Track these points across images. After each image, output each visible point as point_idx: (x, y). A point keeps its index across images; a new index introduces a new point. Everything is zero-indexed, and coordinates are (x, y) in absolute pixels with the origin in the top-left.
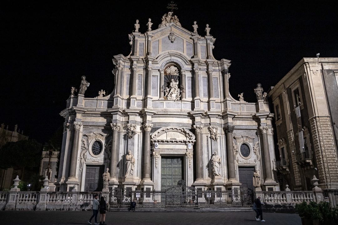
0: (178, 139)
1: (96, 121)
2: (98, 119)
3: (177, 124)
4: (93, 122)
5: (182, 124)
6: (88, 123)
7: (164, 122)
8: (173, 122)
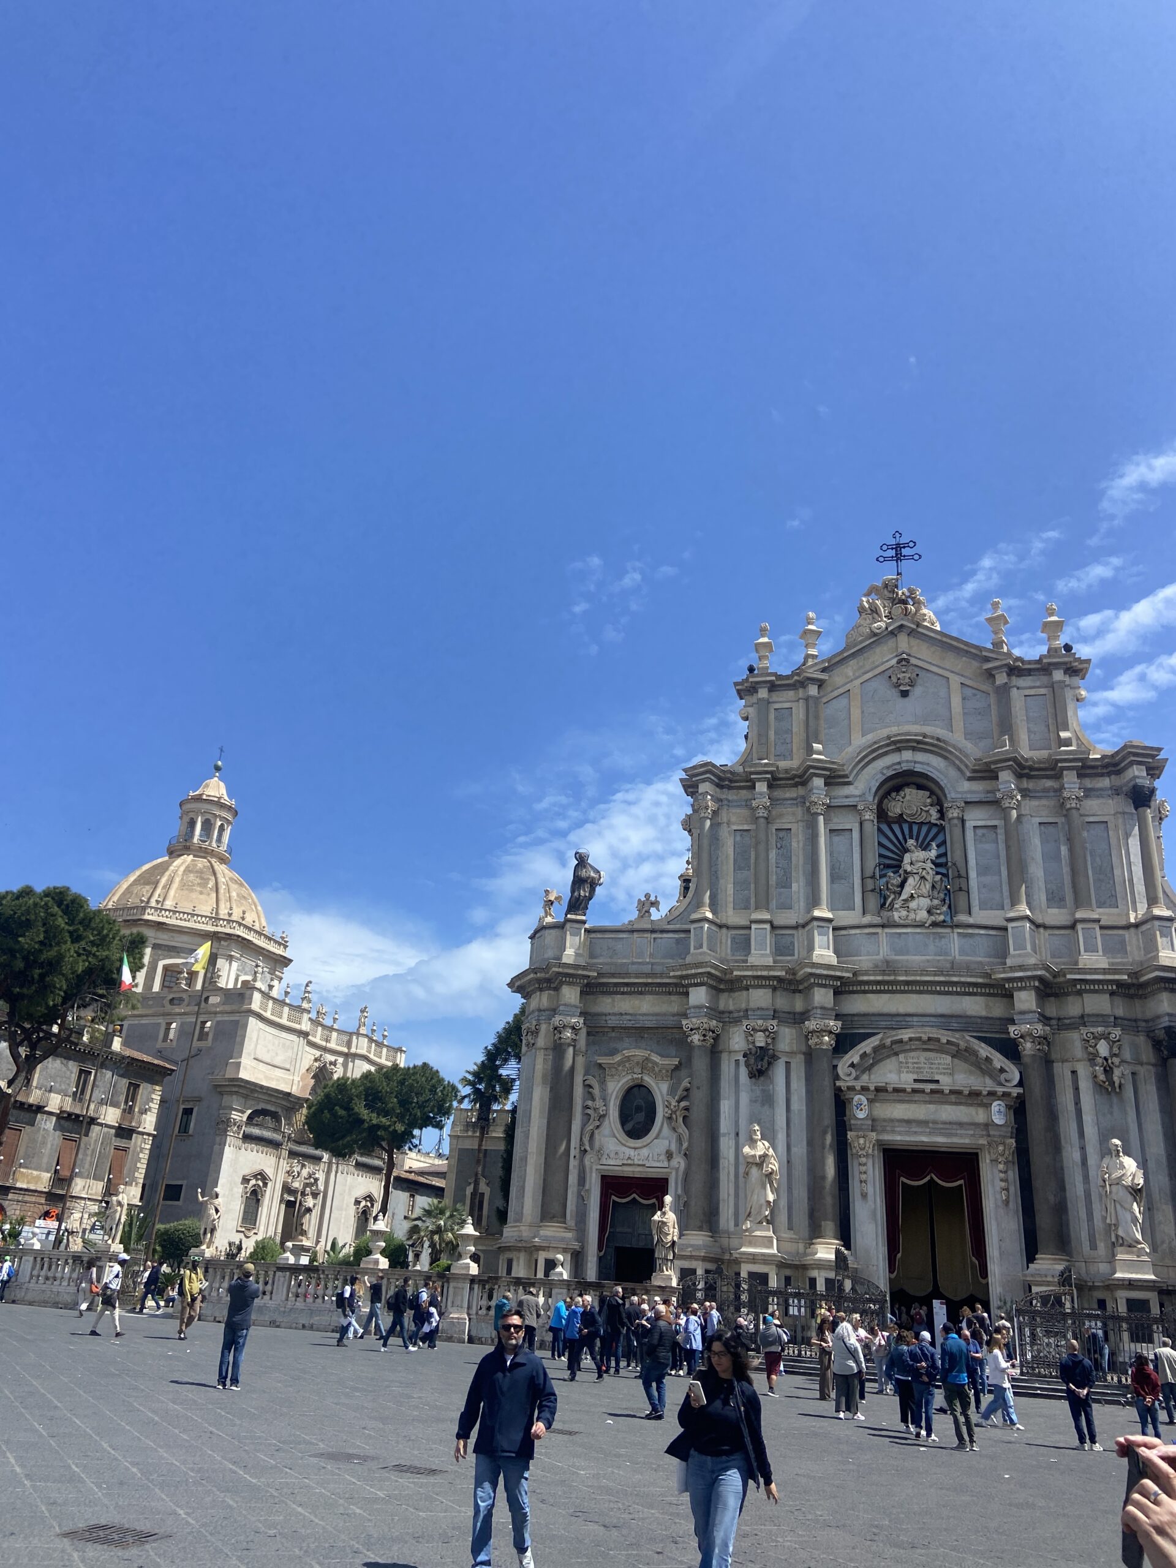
0: (946, 1082)
1: (631, 1012)
2: (637, 1002)
3: (940, 1020)
4: (621, 1014)
5: (959, 1020)
6: (604, 1018)
7: (886, 1010)
8: (920, 1011)
